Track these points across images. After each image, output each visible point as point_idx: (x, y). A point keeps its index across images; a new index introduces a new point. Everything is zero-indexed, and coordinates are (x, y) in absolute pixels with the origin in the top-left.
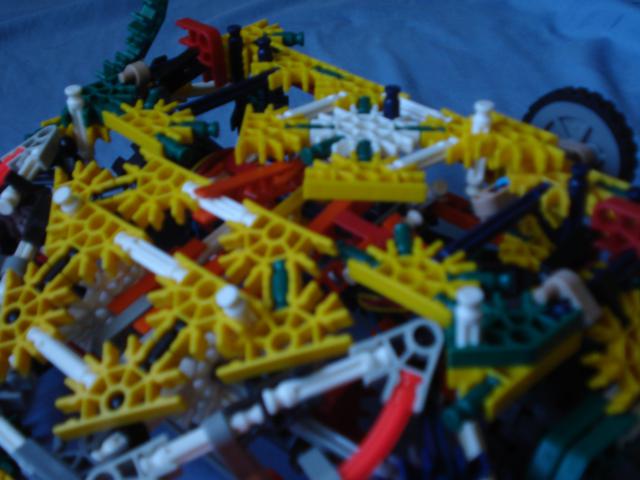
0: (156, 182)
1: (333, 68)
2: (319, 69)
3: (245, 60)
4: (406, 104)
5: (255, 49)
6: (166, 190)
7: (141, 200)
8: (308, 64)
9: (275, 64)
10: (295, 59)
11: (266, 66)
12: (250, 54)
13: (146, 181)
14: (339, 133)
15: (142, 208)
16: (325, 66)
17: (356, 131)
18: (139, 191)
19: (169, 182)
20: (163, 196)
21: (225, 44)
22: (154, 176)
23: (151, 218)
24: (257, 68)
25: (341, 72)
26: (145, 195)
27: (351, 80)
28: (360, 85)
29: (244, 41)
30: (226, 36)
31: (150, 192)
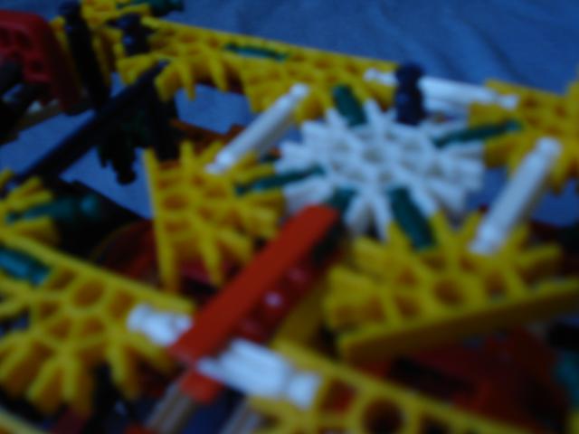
0: (71, 311)
1: (257, 42)
2: (233, 47)
3: (101, 57)
4: (436, 90)
5: (115, 34)
6: (95, 327)
7: (42, 353)
8: (213, 44)
9: (158, 56)
10: (188, 39)
11: (143, 62)
12: (108, 45)
13: (48, 310)
14: (341, 181)
15: (47, 371)
16: (242, 40)
17: (371, 171)
18: (38, 332)
19: (99, 310)
20: (92, 341)
21: (61, 37)
22: (65, 299)
23: (70, 390)
24: (130, 69)
25: (274, 45)
26: (50, 342)
27: (299, 59)
28: (321, 65)
29: (92, 26)
30: (58, 21)
31: (62, 331)
